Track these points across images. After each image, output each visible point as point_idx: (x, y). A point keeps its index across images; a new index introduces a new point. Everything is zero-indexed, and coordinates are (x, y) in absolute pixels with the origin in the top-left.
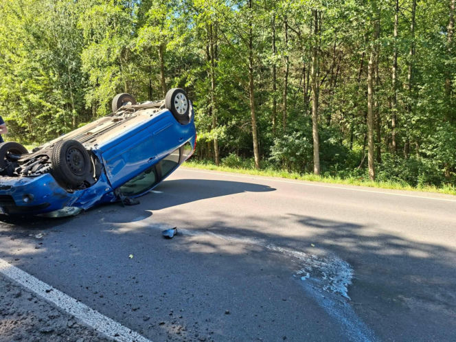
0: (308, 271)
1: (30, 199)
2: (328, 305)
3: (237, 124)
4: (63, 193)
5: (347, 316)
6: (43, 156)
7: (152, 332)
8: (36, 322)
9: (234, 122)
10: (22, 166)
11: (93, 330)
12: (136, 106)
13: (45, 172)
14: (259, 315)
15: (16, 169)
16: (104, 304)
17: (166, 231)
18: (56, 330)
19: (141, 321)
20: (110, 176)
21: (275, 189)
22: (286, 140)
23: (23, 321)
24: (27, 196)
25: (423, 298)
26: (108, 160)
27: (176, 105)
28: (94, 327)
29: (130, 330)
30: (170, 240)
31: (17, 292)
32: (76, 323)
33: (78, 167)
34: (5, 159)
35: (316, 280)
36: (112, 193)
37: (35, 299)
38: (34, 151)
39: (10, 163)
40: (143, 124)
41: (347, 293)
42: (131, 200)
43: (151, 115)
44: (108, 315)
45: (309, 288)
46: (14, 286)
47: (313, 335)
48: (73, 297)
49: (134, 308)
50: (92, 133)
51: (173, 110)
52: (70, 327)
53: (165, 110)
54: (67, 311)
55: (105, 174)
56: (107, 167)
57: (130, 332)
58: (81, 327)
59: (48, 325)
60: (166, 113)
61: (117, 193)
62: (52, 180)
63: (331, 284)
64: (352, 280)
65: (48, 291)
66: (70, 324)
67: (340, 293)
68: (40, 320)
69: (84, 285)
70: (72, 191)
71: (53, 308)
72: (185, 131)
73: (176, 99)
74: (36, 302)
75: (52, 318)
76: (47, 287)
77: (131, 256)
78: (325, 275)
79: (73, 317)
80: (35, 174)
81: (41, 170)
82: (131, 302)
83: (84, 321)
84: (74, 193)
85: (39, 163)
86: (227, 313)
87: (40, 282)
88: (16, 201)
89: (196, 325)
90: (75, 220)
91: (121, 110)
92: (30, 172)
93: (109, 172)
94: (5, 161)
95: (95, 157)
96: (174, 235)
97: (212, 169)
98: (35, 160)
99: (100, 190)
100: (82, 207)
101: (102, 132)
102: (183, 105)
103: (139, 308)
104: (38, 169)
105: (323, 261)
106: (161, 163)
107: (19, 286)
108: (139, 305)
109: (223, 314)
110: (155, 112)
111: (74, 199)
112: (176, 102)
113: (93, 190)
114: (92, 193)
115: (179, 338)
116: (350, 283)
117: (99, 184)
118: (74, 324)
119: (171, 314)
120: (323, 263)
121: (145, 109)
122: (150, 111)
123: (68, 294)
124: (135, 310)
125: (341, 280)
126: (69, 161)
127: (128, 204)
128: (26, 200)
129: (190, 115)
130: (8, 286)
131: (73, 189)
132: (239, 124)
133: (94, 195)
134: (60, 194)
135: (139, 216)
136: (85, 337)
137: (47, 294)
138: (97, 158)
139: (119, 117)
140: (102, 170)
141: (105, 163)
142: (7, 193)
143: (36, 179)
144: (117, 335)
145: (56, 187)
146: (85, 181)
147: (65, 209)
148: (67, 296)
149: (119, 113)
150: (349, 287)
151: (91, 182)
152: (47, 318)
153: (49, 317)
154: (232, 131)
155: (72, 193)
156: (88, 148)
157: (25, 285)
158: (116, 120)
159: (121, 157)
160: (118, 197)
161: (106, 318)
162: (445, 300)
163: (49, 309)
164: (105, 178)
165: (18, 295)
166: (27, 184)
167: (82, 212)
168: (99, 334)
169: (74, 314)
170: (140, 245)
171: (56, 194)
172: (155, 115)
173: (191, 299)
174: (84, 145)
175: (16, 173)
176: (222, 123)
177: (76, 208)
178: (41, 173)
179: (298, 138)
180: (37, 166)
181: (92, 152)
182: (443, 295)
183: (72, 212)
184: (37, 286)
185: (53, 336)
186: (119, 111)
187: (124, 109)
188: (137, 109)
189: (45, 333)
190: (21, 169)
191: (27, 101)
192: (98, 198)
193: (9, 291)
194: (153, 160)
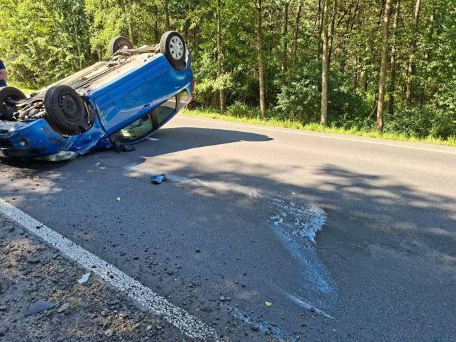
0: (282, 217)
1: (27, 143)
2: (293, 248)
3: (243, 70)
4: (59, 138)
5: (308, 258)
6: (39, 101)
7: (126, 265)
8: (25, 253)
9: (240, 68)
10: (19, 111)
11: (74, 261)
12: (132, 50)
13: (40, 117)
14: (226, 254)
15: (15, 113)
16: (87, 240)
17: (155, 177)
18: (42, 261)
19: (118, 255)
20: (104, 123)
21: (272, 139)
22: (294, 87)
23: (14, 252)
24: (24, 140)
25: (388, 245)
26: (101, 106)
27: (171, 50)
28: (75, 260)
29: (106, 263)
30: (158, 186)
31: (12, 227)
32: (59, 255)
33: (72, 112)
34: (4, 103)
35: (288, 225)
36: (108, 139)
37: (26, 234)
38: (32, 96)
39: (9, 108)
40: (136, 69)
41: (315, 238)
42: (126, 147)
43: (145, 60)
44: (89, 250)
45: (279, 232)
46: (9, 222)
47: (272, 273)
48: (60, 233)
49: (113, 244)
50: (86, 79)
51: (168, 54)
52: (54, 259)
53: (160, 55)
54: (53, 245)
55: (99, 120)
56: (101, 114)
57: (107, 265)
58: (64, 259)
59: (36, 257)
60: (161, 57)
61: (113, 139)
62: (47, 125)
63: (301, 229)
64: (323, 227)
65: (38, 228)
66: (55, 256)
67: (308, 237)
68: (29, 252)
69: (71, 224)
70: (67, 136)
71: (41, 242)
72: (181, 78)
73: (171, 43)
74: (26, 237)
75: (40, 250)
76: (38, 223)
77: (119, 199)
78: (298, 220)
79: (58, 250)
80: (31, 119)
81: (37, 115)
82: (113, 239)
83: (67, 254)
84: (70, 138)
85: (36, 108)
86: (198, 251)
87: (33, 219)
88: (14, 145)
89: (167, 261)
90: (71, 164)
91: (117, 54)
92: (26, 117)
93: (103, 118)
94: (4, 106)
95: (88, 103)
96: (163, 181)
97: (214, 118)
98: (32, 105)
99: (95, 135)
100: (79, 152)
101: (96, 78)
102: (179, 49)
103: (118, 245)
104: (34, 114)
105: (299, 208)
106: (157, 110)
107: (13, 223)
108: (119, 242)
109: (194, 252)
110: (149, 57)
111: (69, 144)
112: (172, 47)
113: (88, 136)
114: (87, 139)
115: (150, 271)
116: (320, 229)
117: (93, 130)
118: (58, 256)
119: (146, 251)
120: (299, 210)
121: (140, 53)
122: (145, 56)
123: (57, 231)
124: (114, 246)
125: (312, 226)
126: (62, 106)
127: (124, 150)
128: (23, 144)
129: (187, 60)
130: (3, 222)
131: (69, 134)
132: (245, 70)
133: (89, 141)
134: (55, 139)
135: (132, 162)
136: (66, 268)
137: (38, 230)
138: (91, 105)
139: (115, 62)
140: (96, 116)
141: (98, 109)
142: (5, 137)
143: (31, 124)
144: (94, 267)
145: (51, 132)
146: (80, 127)
147: (62, 153)
148: (55, 233)
149: (115, 57)
150: (318, 233)
151: (86, 128)
152: (35, 251)
153: (37, 250)
154: (239, 78)
155: (67, 138)
156: (81, 94)
157: (19, 221)
158: (111, 65)
159: (114, 103)
160: (114, 144)
161: (87, 252)
162: (409, 248)
163: (38, 243)
164: (99, 125)
165: (12, 230)
166: (22, 128)
167: (79, 156)
168: (79, 266)
169: (58, 248)
170: (128, 188)
171: (51, 139)
172: (149, 60)
173: (168, 238)
174: (77, 91)
175: (14, 117)
176: (228, 70)
177: (73, 153)
178: (37, 118)
179: (306, 86)
180: (34, 111)
181: (85, 98)
182: (408, 243)
183: (69, 157)
184: (29, 223)
185: (39, 265)
186: (115, 55)
187: (120, 54)
188: (133, 53)
189: (32, 262)
190: (18, 114)
191: (35, 44)
192: (94, 144)
193: (4, 226)
194: (147, 108)
